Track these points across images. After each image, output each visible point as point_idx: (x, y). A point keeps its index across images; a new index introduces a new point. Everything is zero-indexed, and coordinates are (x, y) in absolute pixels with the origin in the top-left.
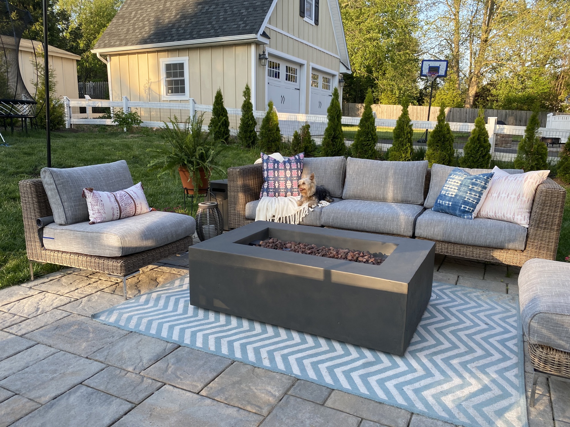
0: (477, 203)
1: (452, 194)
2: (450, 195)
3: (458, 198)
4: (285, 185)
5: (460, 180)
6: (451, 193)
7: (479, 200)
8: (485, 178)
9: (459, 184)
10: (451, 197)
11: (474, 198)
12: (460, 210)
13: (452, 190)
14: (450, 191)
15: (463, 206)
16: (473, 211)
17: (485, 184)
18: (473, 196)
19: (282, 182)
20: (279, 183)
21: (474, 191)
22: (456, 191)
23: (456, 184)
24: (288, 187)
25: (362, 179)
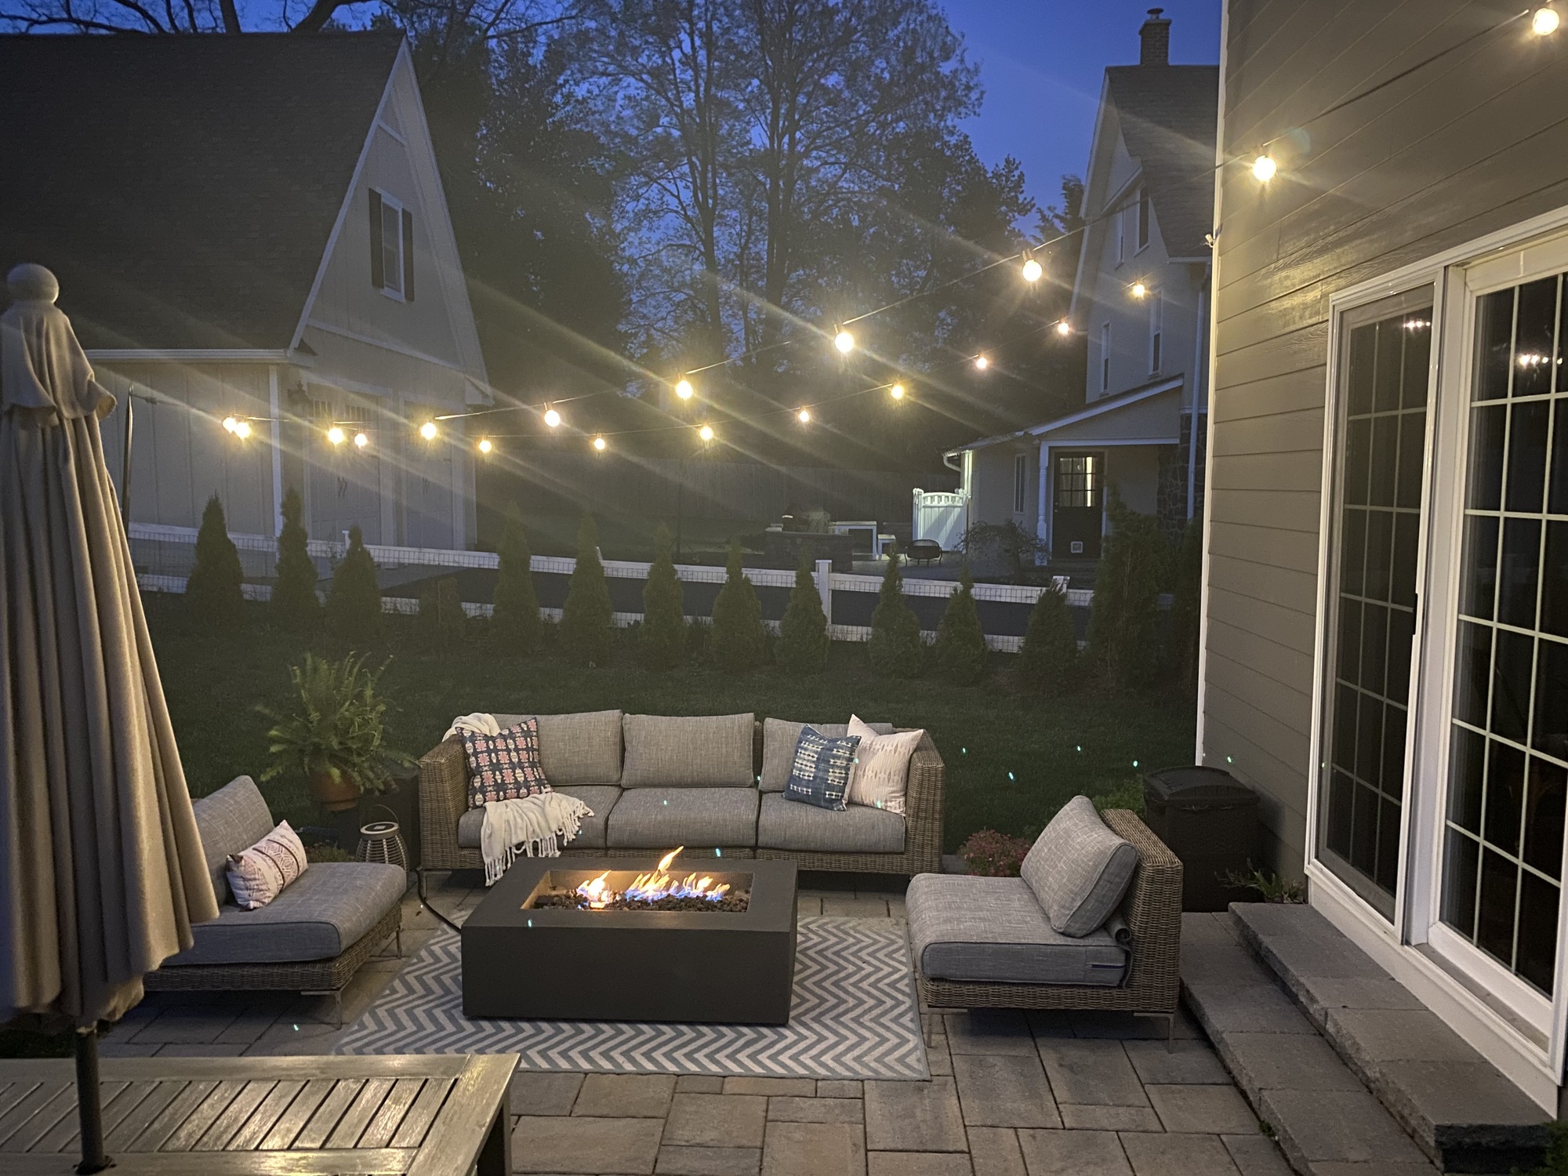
0: (845, 784)
1: (809, 776)
2: (806, 778)
3: (818, 780)
4: (514, 775)
5: (816, 752)
6: (807, 774)
7: (846, 779)
8: (849, 746)
9: (815, 759)
10: (809, 780)
11: (840, 778)
12: (826, 800)
13: (808, 768)
14: (805, 771)
15: (827, 793)
16: (842, 796)
17: (851, 754)
18: (837, 775)
19: (508, 772)
20: (501, 773)
21: (838, 767)
22: (813, 770)
23: (810, 758)
24: (519, 779)
25: (656, 754)
